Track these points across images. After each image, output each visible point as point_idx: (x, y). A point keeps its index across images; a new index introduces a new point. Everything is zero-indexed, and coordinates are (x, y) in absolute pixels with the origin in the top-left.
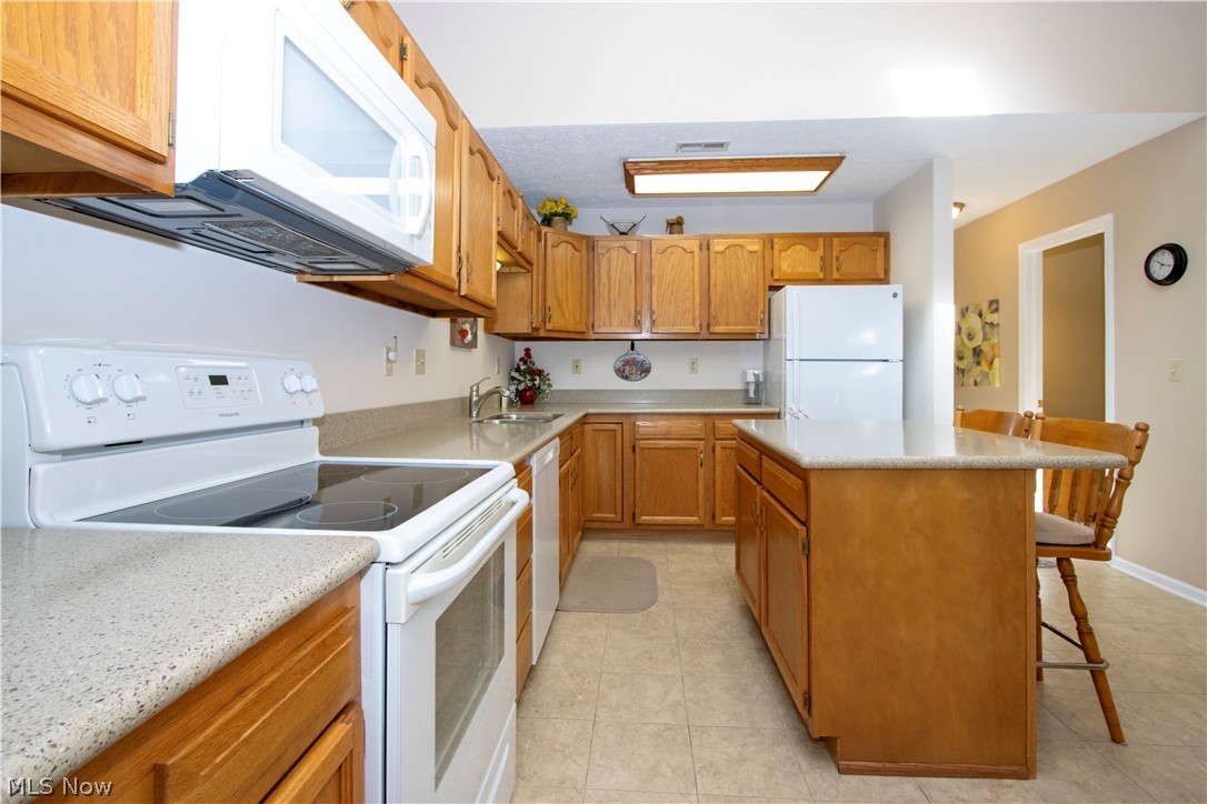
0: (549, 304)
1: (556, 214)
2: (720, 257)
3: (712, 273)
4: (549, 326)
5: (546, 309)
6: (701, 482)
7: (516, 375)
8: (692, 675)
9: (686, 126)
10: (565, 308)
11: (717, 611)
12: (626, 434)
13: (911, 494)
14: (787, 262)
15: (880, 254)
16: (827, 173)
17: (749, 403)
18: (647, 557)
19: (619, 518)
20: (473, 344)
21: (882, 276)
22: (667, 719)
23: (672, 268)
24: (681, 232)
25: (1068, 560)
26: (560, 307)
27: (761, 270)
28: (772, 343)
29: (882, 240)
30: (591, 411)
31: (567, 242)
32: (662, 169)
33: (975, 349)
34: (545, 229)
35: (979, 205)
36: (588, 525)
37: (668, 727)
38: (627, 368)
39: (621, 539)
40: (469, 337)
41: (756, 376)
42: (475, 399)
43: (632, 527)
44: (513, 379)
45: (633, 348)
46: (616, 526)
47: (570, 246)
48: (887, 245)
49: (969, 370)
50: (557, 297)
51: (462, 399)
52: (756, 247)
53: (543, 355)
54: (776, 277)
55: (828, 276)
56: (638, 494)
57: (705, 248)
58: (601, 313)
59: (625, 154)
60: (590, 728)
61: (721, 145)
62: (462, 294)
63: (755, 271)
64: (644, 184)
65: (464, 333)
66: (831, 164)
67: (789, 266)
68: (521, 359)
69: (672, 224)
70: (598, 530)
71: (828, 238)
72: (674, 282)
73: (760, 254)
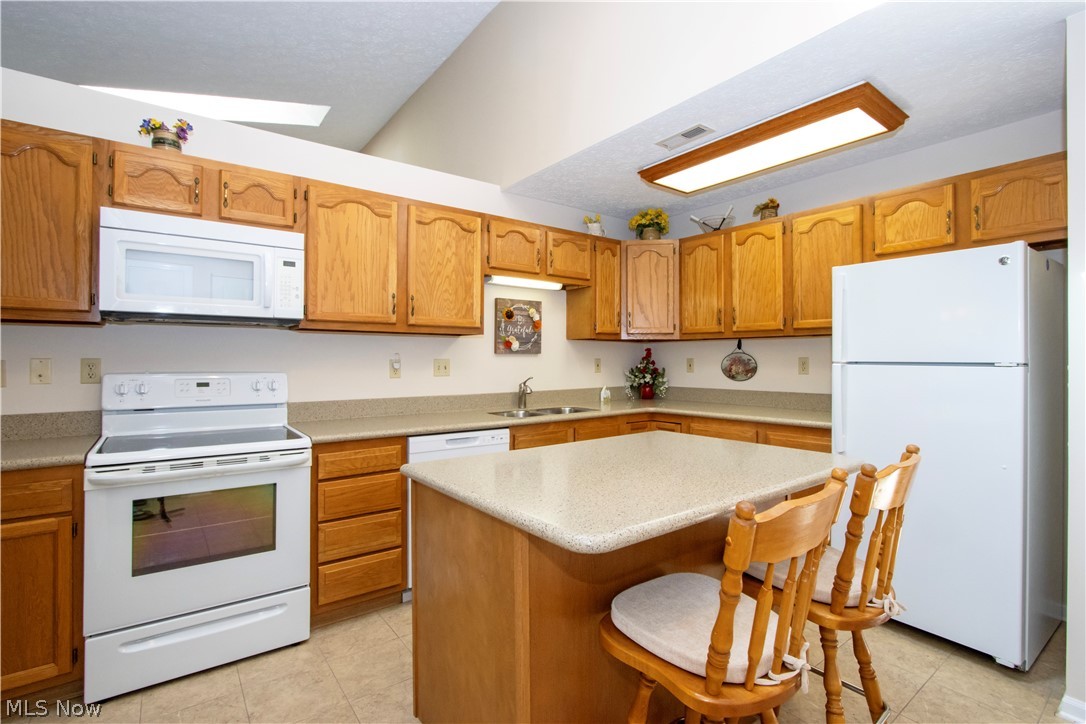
0: (630, 310)
1: (646, 225)
2: (804, 238)
5: (626, 314)
10: (649, 312)
14: (893, 229)
20: (535, 350)
23: (754, 260)
26: (643, 311)
27: (858, 244)
32: (690, 161)
34: (625, 243)
38: (734, 368)
42: (521, 394)
45: (739, 347)
47: (657, 253)
50: (639, 303)
52: (851, 216)
53: (663, 357)
54: (879, 251)
58: (688, 313)
61: (701, 128)
62: (409, 324)
63: (850, 245)
64: (678, 183)
65: (507, 343)
66: (851, 98)
67: (897, 233)
68: (644, 359)
69: (763, 209)
71: (961, 183)
72: (755, 273)
73: (857, 224)
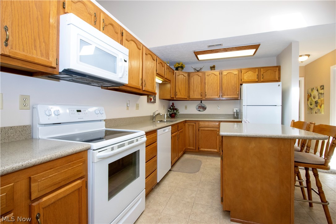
0: (177, 91)
1: (179, 67)
2: (225, 77)
3: (223, 81)
4: (177, 97)
5: (176, 92)
6: (218, 140)
7: (169, 110)
8: (200, 191)
9: (208, 41)
10: (181, 91)
11: (214, 175)
12: (197, 126)
13: (253, 145)
14: (246, 77)
15: (277, 73)
16: (255, 50)
17: (235, 118)
18: (201, 160)
19: (195, 149)
20: (155, 102)
21: (278, 79)
22: (189, 200)
23: (211, 80)
24: (214, 70)
25: (316, 169)
26: (180, 92)
27: (238, 79)
28: (241, 100)
29: (278, 68)
30: (187, 119)
31: (182, 74)
32: (205, 53)
33: (316, 102)
34: (175, 71)
35: (315, 55)
36: (186, 150)
37: (188, 202)
38: (200, 108)
39: (196, 154)
40: (153, 100)
41: (237, 110)
42: (154, 116)
43: (198, 151)
44: (169, 111)
45: (201, 102)
46: (194, 151)
47: (182, 75)
48: (279, 70)
49: (314, 109)
50: (179, 89)
51: (151, 116)
52: (236, 72)
53: (177, 105)
54: (242, 81)
55: (259, 80)
56: (200, 142)
57: (221, 74)
58: (191, 93)
59: (194, 50)
60: (168, 199)
61: (221, 45)
62: (143, 90)
63: (236, 80)
64: (201, 57)
65: (151, 99)
66: (256, 47)
67: (247, 78)
68: (171, 106)
69: (212, 68)
70: (190, 152)
71: (259, 69)
72: (212, 84)
73: (238, 75)
